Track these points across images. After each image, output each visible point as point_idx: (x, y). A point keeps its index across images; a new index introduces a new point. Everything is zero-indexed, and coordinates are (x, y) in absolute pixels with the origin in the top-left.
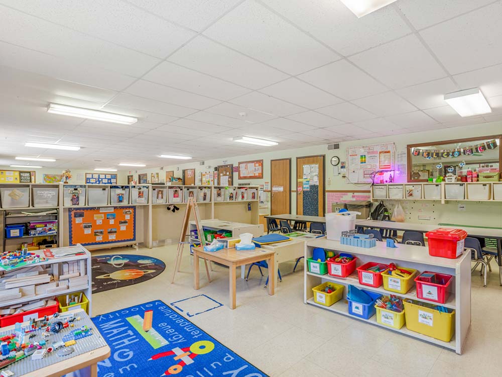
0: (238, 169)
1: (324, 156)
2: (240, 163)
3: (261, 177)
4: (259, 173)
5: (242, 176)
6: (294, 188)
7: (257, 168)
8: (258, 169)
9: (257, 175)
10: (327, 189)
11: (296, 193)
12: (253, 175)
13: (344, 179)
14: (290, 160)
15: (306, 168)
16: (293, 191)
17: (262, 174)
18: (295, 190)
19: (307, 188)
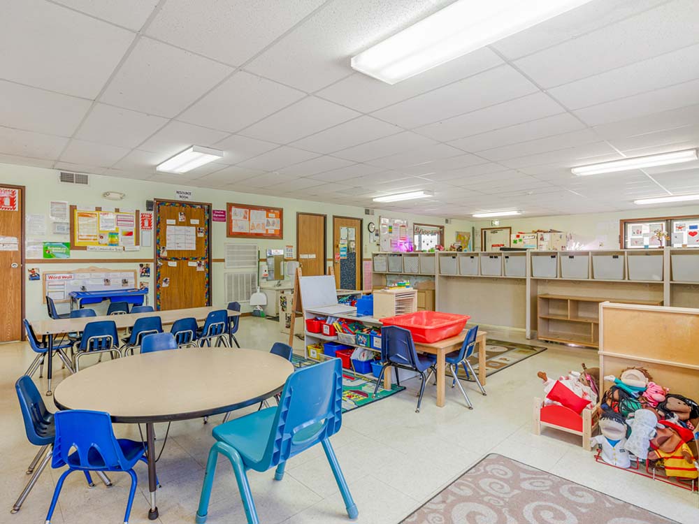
0: (224, 216)
1: (362, 221)
2: (230, 206)
3: (279, 235)
4: (275, 230)
5: (235, 230)
6: (330, 255)
7: (271, 220)
8: (274, 223)
9: (271, 232)
10: (364, 257)
11: (332, 262)
12: (265, 232)
13: (377, 247)
14: (325, 217)
15: (344, 231)
16: (330, 260)
17: (281, 230)
18: (332, 258)
19: (344, 255)
